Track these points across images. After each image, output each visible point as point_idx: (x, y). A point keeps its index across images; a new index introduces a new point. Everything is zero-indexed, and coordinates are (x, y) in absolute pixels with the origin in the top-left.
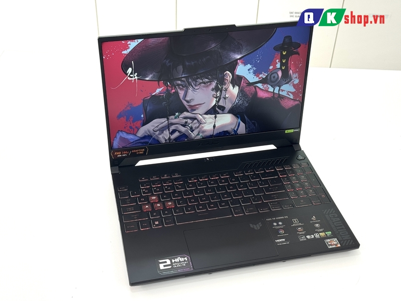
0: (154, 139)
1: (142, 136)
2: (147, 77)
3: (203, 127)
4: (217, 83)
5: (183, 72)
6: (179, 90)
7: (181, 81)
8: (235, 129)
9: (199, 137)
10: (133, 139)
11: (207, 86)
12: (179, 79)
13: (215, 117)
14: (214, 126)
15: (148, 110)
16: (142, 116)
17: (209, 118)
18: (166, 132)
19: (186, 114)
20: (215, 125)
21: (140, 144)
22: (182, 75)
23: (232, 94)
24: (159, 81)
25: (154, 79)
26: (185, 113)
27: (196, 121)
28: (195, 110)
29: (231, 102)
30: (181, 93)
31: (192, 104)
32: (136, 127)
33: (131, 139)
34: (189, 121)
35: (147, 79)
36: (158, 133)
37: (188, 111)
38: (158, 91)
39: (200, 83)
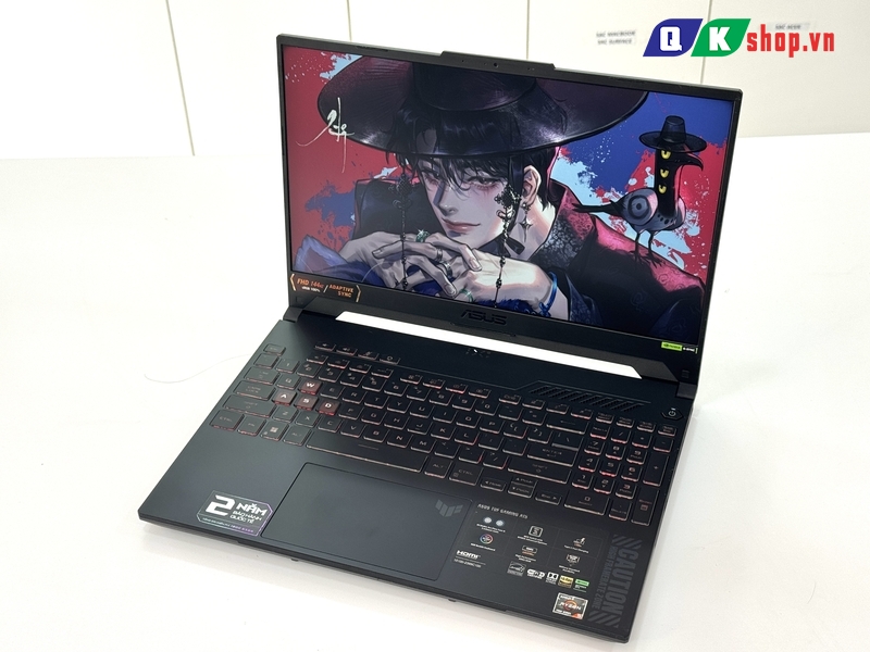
0: (373, 273)
1: (350, 261)
2: (365, 137)
3: (474, 278)
4: (507, 187)
5: (438, 144)
6: (427, 182)
7: (433, 163)
8: (545, 304)
9: (464, 297)
10: (334, 262)
11: (487, 189)
12: (429, 158)
13: (502, 263)
14: (499, 283)
15: (364, 208)
16: (353, 217)
17: (489, 262)
18: (398, 264)
19: (439, 238)
20: (499, 280)
21: (347, 277)
22: (434, 151)
23: (539, 220)
24: (388, 151)
25: (378, 146)
26: (438, 235)
27: (459, 260)
28: (458, 235)
29: (538, 240)
30: (432, 190)
31: (454, 219)
32: (340, 238)
33: (330, 260)
34: (446, 255)
35: (365, 142)
36: (381, 262)
37: (444, 234)
38: (386, 172)
39: (472, 179)
